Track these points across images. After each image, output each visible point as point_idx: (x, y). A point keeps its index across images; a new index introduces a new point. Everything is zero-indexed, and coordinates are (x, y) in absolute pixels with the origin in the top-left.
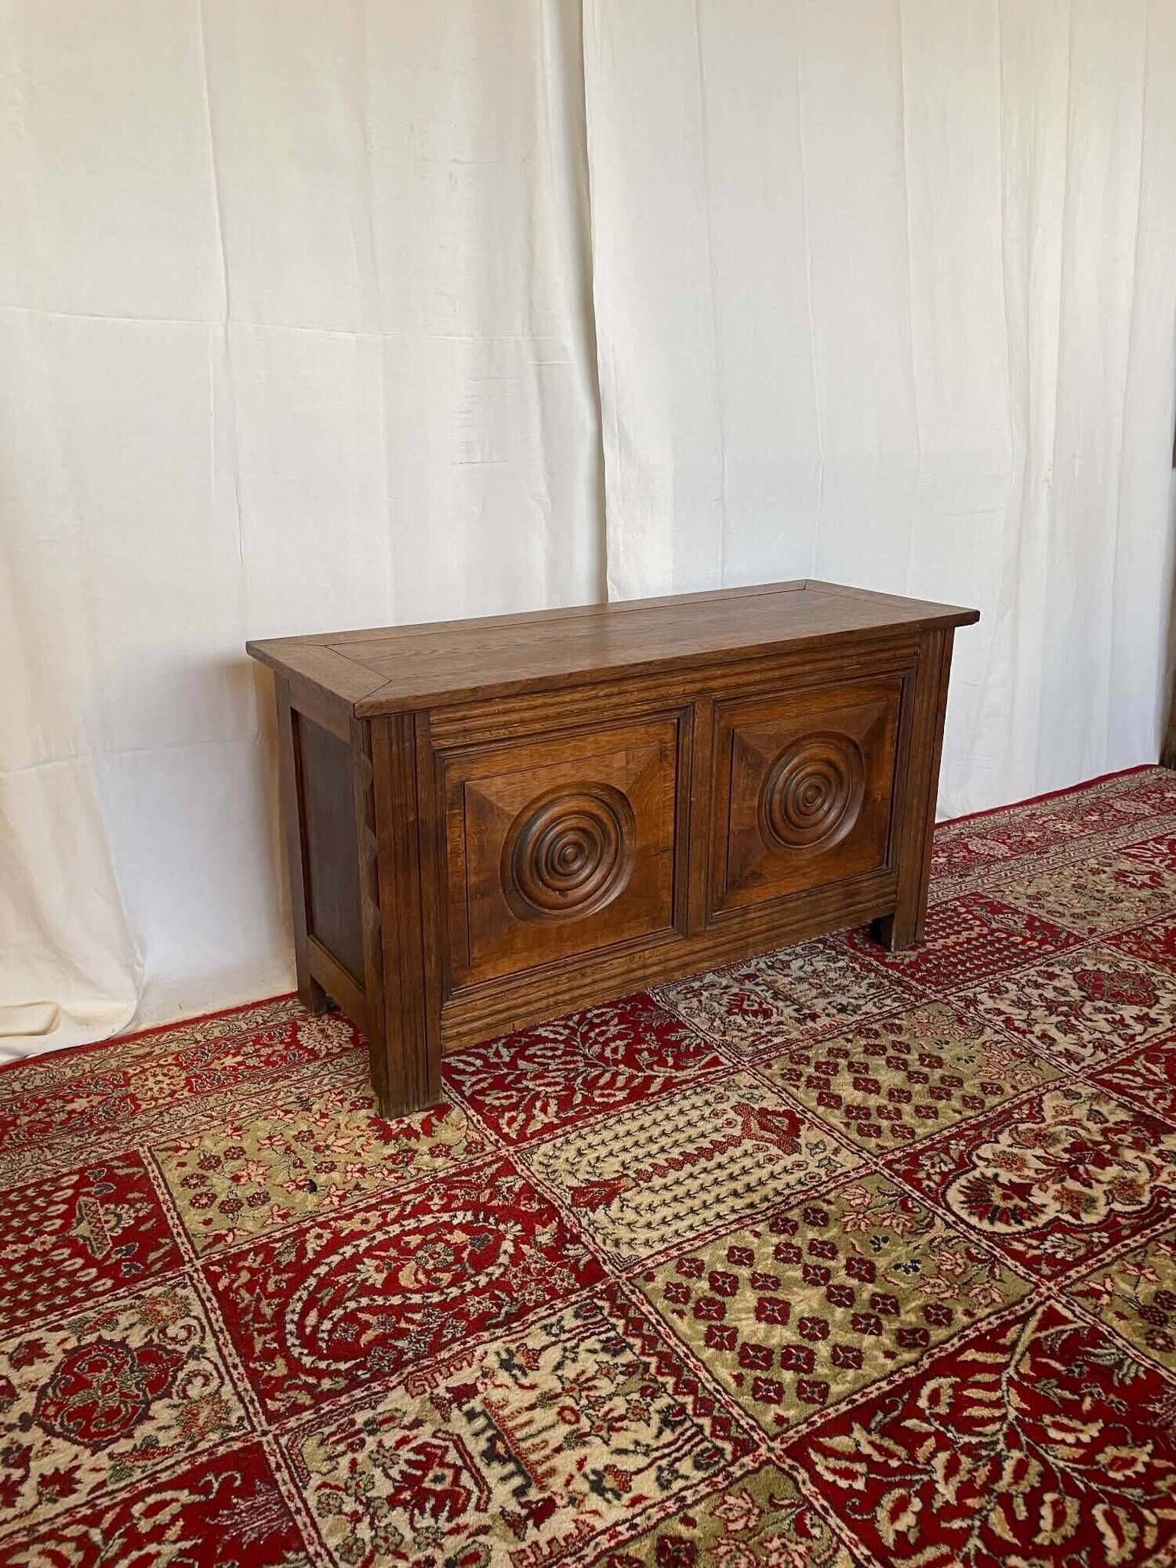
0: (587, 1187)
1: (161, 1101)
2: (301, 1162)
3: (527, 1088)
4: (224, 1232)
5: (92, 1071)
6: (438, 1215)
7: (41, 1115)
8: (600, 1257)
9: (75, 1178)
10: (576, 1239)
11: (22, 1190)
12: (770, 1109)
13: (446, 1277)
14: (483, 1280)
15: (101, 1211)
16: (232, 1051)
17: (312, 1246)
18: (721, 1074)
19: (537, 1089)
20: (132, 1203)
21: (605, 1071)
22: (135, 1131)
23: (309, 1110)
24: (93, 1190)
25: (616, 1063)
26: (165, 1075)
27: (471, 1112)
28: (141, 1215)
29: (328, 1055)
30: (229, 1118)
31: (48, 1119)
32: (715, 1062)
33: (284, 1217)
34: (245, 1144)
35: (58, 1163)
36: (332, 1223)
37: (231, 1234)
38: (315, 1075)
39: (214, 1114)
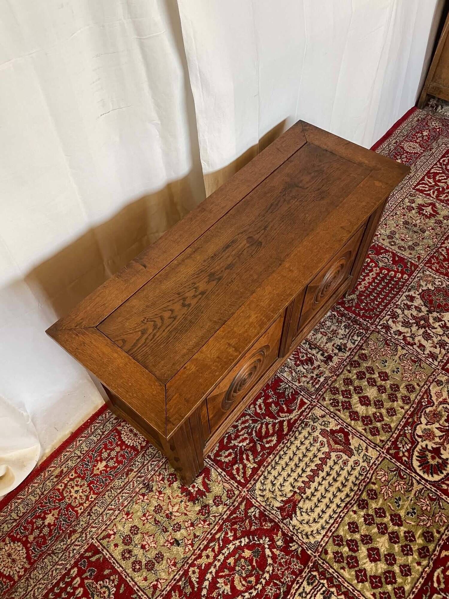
0: (284, 506)
1: (85, 505)
2: (166, 528)
3: (235, 447)
4: (155, 583)
5: (42, 494)
6: (234, 543)
7: (37, 532)
8: (304, 546)
9: (76, 569)
10: (292, 541)
11: (57, 584)
12: (334, 429)
13: (253, 579)
14: (267, 576)
15: (99, 587)
16: (98, 459)
17: (194, 579)
18: (307, 410)
19: (241, 445)
20: (108, 577)
21: (262, 424)
22: (84, 529)
23: (151, 491)
24: (88, 574)
25: (264, 415)
26: (77, 485)
27: (219, 470)
28: (116, 583)
29: (142, 448)
30: (121, 508)
31: (42, 534)
32: (303, 403)
33: (175, 565)
34: (136, 522)
35: (64, 562)
36: (195, 562)
37: (159, 584)
38: (143, 466)
39: (113, 507)
